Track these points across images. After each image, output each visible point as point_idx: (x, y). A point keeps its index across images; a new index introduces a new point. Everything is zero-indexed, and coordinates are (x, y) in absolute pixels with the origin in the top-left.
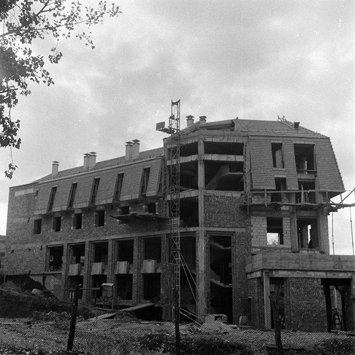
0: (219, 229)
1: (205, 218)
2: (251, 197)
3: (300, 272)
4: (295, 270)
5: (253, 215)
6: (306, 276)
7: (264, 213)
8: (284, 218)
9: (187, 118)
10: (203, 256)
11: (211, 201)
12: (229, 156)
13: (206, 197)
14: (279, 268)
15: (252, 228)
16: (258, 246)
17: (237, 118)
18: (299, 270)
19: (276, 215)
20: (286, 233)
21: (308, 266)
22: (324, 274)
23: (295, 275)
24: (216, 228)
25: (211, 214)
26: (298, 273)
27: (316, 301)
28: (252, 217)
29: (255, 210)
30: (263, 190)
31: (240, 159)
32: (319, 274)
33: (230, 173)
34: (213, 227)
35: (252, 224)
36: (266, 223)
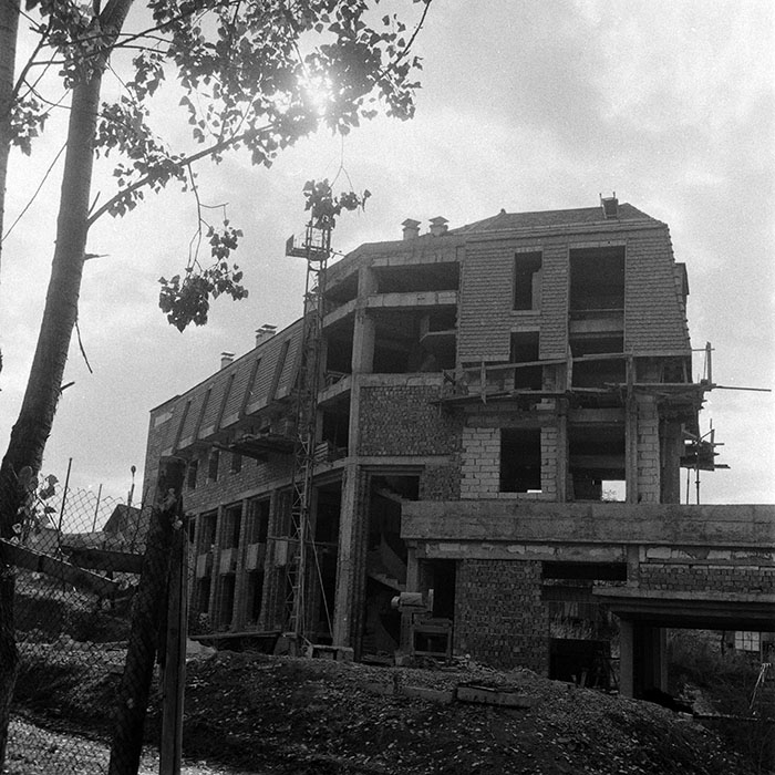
0: (389, 461)
1: (361, 436)
2: (465, 384)
3: (492, 547)
4: (480, 542)
5: (467, 426)
6: (504, 556)
7: (495, 419)
8: (543, 429)
9: (404, 227)
10: (350, 520)
11: (376, 399)
12: (423, 295)
13: (367, 391)
14: (440, 537)
15: (464, 456)
16: (476, 496)
17: (503, 210)
18: (485, 541)
19: (525, 423)
20: (547, 464)
21: (507, 533)
22: (551, 551)
23: (478, 552)
24: (384, 458)
25: (372, 427)
26: (485, 548)
27: (525, 616)
28: (465, 430)
29: (474, 415)
30: (479, 364)
31: (447, 298)
32: (536, 549)
33: (429, 334)
34: (377, 455)
35: (465, 444)
36: (499, 443)
